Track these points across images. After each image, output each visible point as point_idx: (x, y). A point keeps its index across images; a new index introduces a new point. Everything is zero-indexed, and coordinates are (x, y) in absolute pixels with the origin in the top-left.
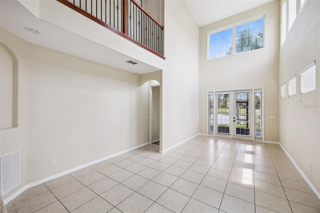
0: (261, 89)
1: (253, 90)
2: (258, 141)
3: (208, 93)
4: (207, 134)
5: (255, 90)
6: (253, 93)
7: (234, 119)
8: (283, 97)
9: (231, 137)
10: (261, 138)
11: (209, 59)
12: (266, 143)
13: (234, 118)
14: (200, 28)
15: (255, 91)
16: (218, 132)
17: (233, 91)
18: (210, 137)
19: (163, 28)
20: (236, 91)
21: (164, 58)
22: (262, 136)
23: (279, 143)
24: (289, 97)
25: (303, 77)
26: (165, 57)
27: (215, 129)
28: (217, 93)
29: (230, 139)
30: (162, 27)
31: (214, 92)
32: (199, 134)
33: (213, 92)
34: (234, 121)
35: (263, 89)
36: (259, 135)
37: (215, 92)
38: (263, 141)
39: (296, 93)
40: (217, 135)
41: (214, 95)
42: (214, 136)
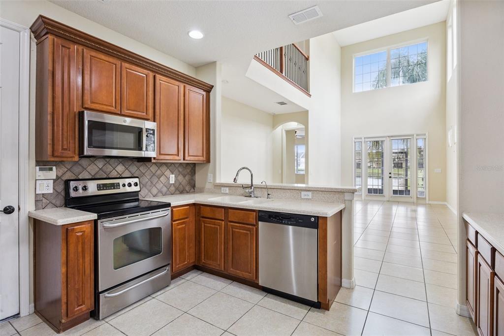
0: (425, 134)
1: (415, 135)
2: (421, 202)
3: (354, 138)
5: (417, 135)
6: (415, 139)
7: (390, 175)
9: (386, 199)
10: (425, 198)
11: (355, 92)
12: (430, 204)
13: (390, 173)
14: (341, 48)
15: (418, 137)
16: (369, 193)
17: (389, 136)
18: (357, 200)
19: (307, 59)
20: (392, 136)
21: (310, 96)
22: (426, 195)
23: (446, 203)
26: (310, 94)
27: (364, 190)
28: (366, 140)
29: (384, 201)
30: (307, 57)
31: (363, 138)
33: (361, 138)
34: (390, 177)
35: (427, 134)
36: (422, 194)
37: (365, 138)
38: (427, 202)
40: (367, 198)
41: (363, 143)
42: (363, 198)
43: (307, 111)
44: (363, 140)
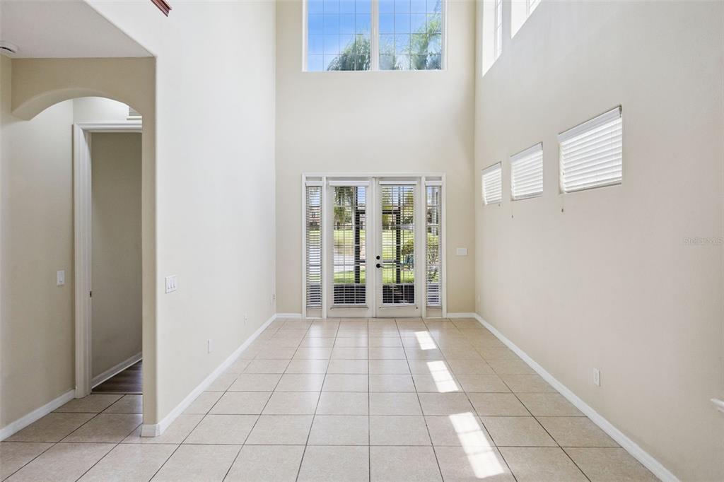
0: (440, 179)
1: (423, 179)
2: (434, 315)
3: (304, 178)
4: (301, 313)
5: (427, 179)
6: (423, 186)
7: (378, 262)
8: (486, 201)
9: (368, 313)
10: (441, 308)
11: (306, 71)
12: (450, 319)
13: (378, 258)
15: (428, 183)
16: (336, 301)
17: (376, 178)
18: (313, 322)
20: (382, 179)
22: (441, 302)
23: (475, 316)
24: (513, 200)
25: (564, 151)
27: (327, 295)
28: (331, 182)
29: (367, 319)
31: (324, 179)
32: (275, 316)
33: (320, 179)
34: (378, 266)
35: (444, 179)
36: (434, 299)
37: (327, 179)
38: (445, 315)
39: (542, 190)
40: (333, 314)
41: (324, 188)
42: (325, 316)
43: (152, 60)
44: (324, 182)
